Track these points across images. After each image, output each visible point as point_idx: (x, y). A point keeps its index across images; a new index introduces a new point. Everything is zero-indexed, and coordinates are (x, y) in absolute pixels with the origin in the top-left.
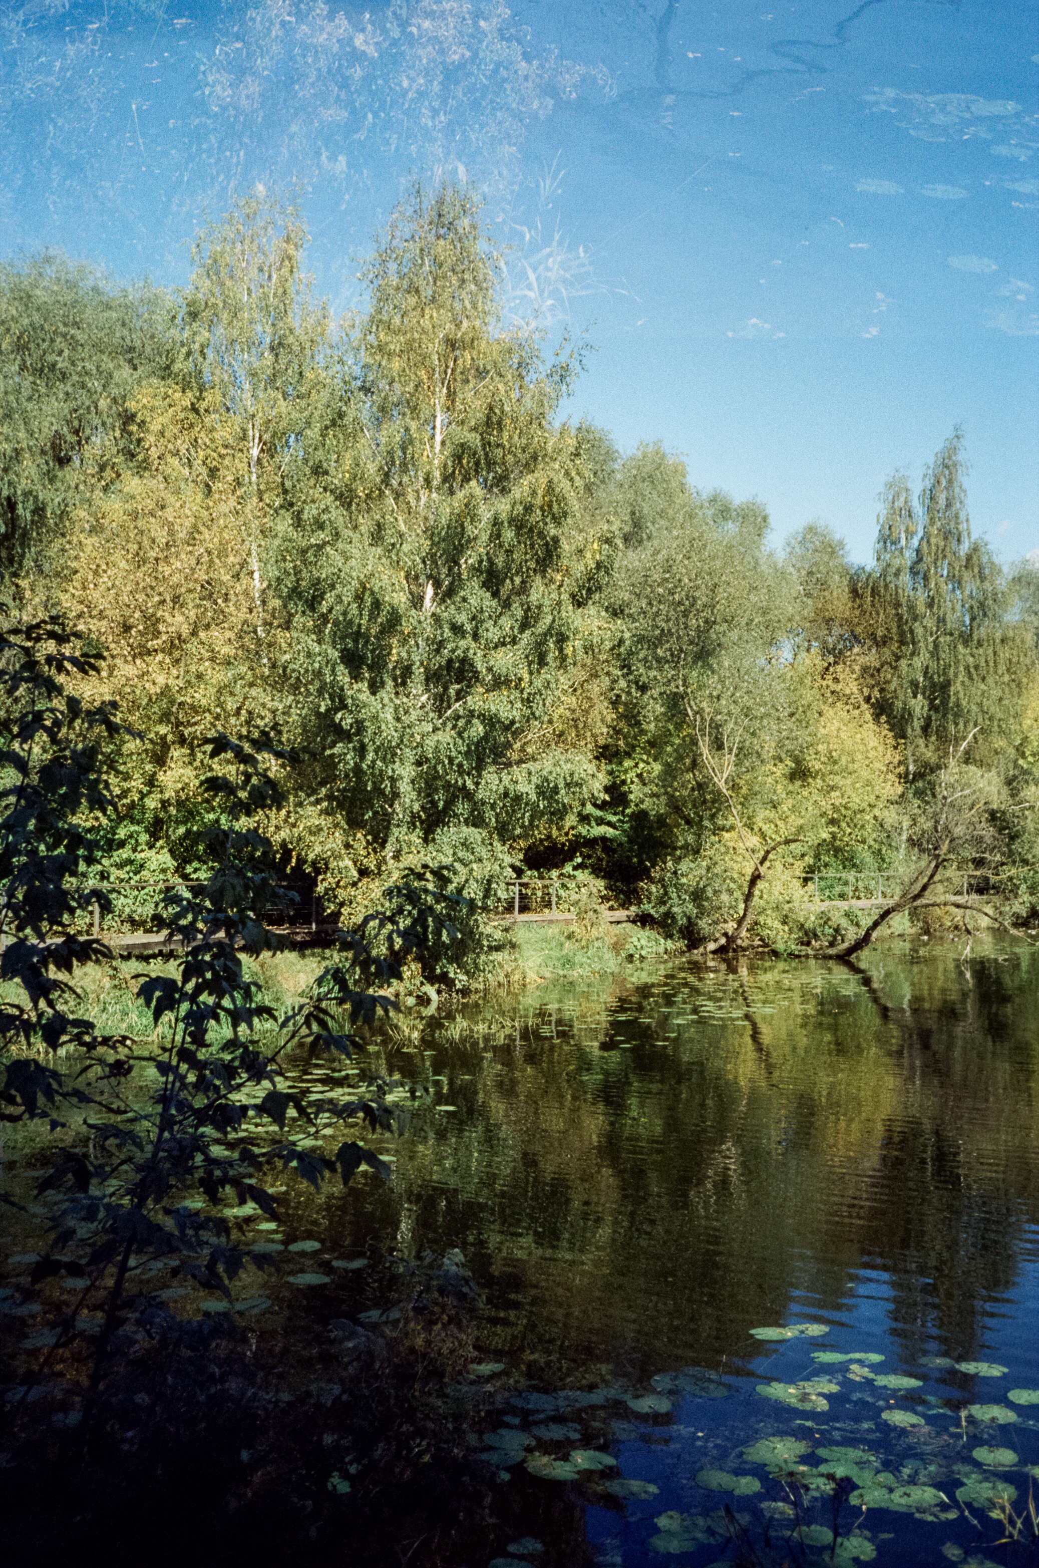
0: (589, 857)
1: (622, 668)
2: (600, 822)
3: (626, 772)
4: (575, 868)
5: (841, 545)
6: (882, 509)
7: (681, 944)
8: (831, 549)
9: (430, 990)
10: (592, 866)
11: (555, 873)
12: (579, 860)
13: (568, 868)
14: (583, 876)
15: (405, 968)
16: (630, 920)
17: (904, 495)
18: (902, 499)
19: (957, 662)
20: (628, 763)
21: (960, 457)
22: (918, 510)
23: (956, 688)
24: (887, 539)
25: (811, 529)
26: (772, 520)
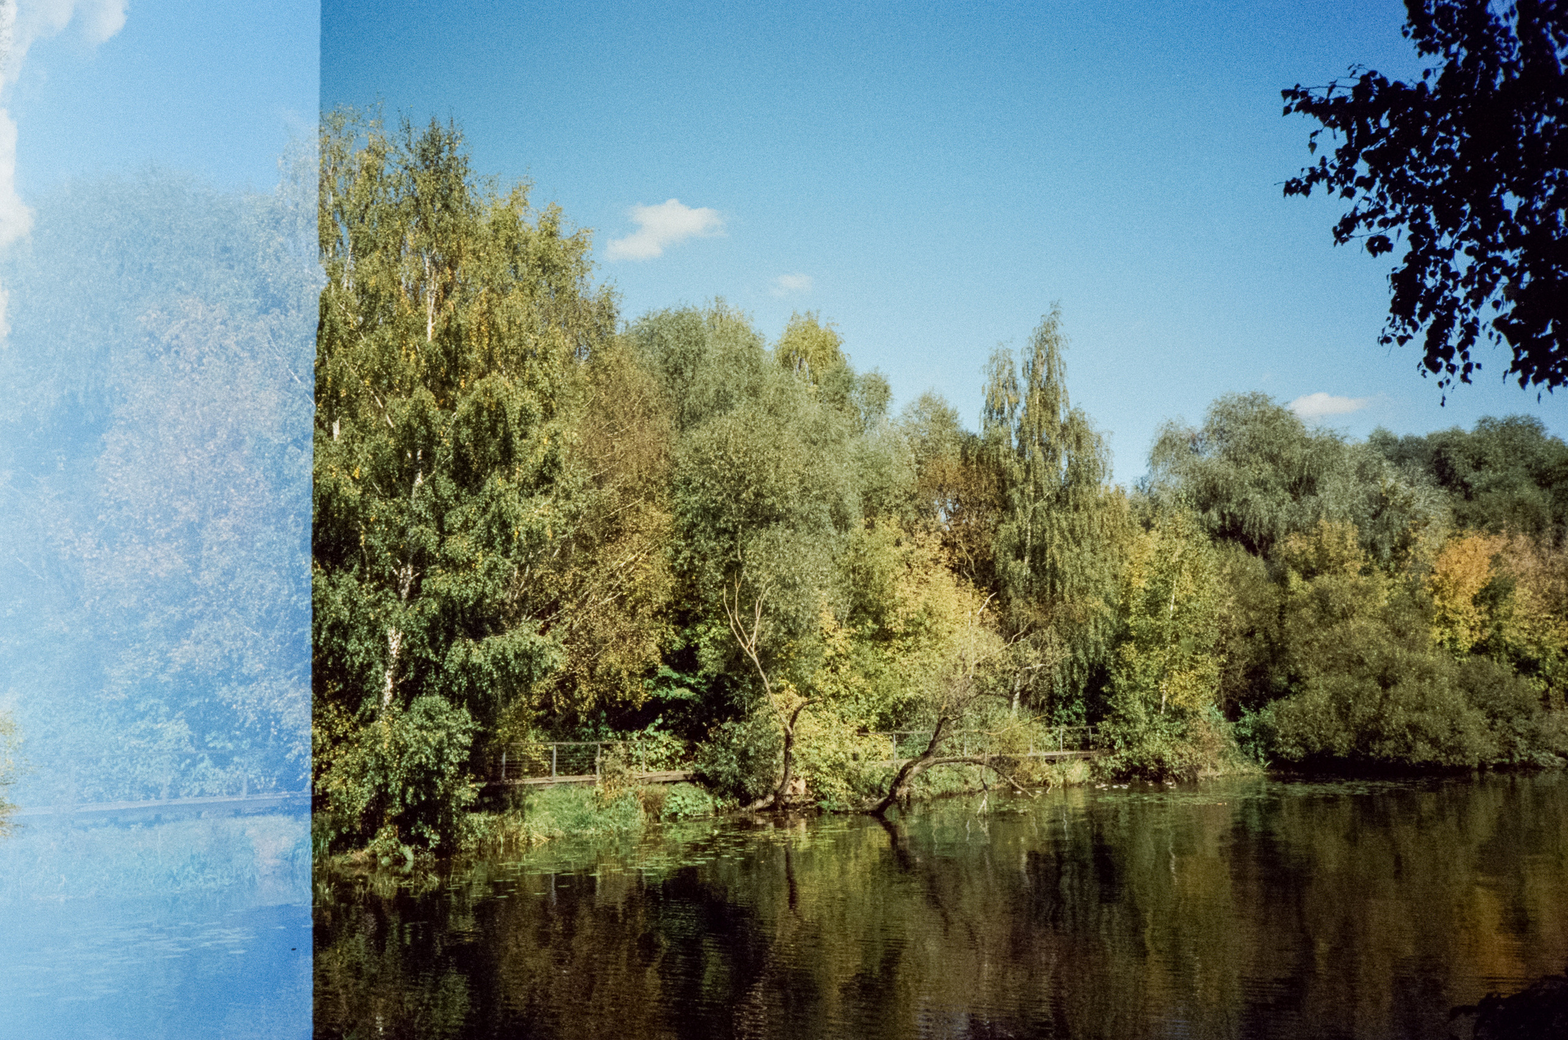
0: (672, 717)
1: (685, 538)
2: (680, 684)
3: (700, 637)
4: (658, 729)
5: (954, 415)
6: (985, 380)
7: (732, 802)
8: (944, 419)
9: (408, 851)
10: (672, 727)
11: (636, 734)
12: (660, 721)
13: (650, 730)
14: (664, 737)
15: (382, 830)
16: (686, 779)
17: (1008, 367)
18: (1006, 372)
19: (1052, 526)
20: (700, 628)
21: (1060, 331)
22: (1023, 383)
23: (1053, 550)
24: (994, 411)
25: (926, 400)
26: (892, 390)
